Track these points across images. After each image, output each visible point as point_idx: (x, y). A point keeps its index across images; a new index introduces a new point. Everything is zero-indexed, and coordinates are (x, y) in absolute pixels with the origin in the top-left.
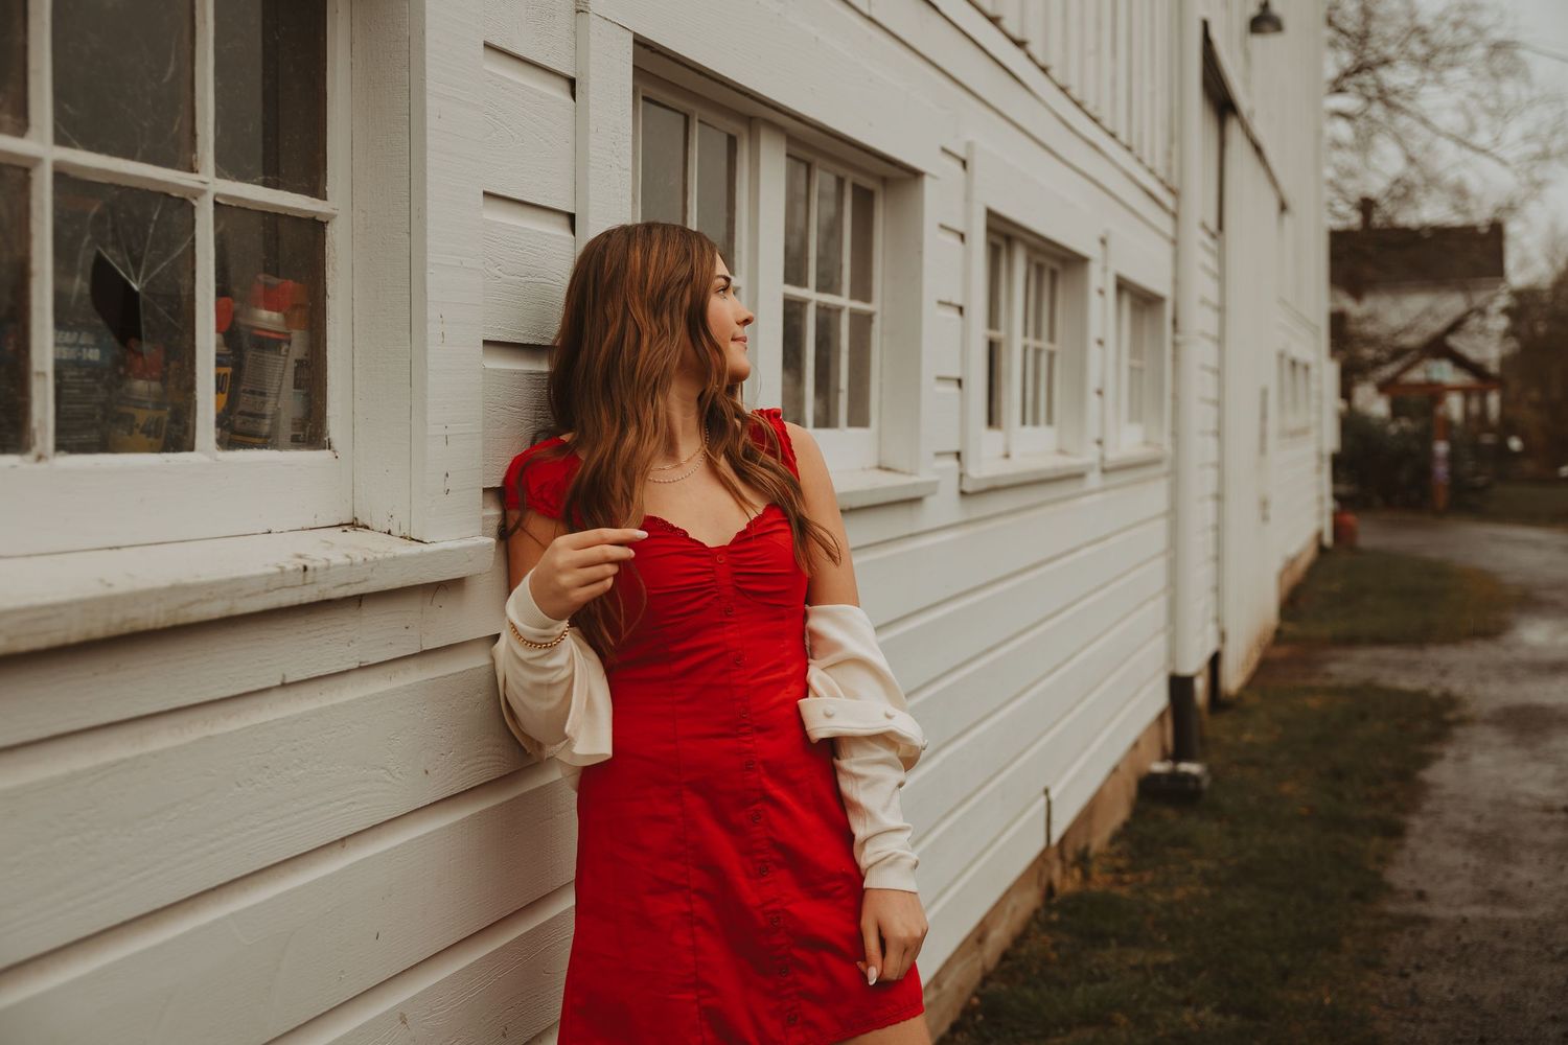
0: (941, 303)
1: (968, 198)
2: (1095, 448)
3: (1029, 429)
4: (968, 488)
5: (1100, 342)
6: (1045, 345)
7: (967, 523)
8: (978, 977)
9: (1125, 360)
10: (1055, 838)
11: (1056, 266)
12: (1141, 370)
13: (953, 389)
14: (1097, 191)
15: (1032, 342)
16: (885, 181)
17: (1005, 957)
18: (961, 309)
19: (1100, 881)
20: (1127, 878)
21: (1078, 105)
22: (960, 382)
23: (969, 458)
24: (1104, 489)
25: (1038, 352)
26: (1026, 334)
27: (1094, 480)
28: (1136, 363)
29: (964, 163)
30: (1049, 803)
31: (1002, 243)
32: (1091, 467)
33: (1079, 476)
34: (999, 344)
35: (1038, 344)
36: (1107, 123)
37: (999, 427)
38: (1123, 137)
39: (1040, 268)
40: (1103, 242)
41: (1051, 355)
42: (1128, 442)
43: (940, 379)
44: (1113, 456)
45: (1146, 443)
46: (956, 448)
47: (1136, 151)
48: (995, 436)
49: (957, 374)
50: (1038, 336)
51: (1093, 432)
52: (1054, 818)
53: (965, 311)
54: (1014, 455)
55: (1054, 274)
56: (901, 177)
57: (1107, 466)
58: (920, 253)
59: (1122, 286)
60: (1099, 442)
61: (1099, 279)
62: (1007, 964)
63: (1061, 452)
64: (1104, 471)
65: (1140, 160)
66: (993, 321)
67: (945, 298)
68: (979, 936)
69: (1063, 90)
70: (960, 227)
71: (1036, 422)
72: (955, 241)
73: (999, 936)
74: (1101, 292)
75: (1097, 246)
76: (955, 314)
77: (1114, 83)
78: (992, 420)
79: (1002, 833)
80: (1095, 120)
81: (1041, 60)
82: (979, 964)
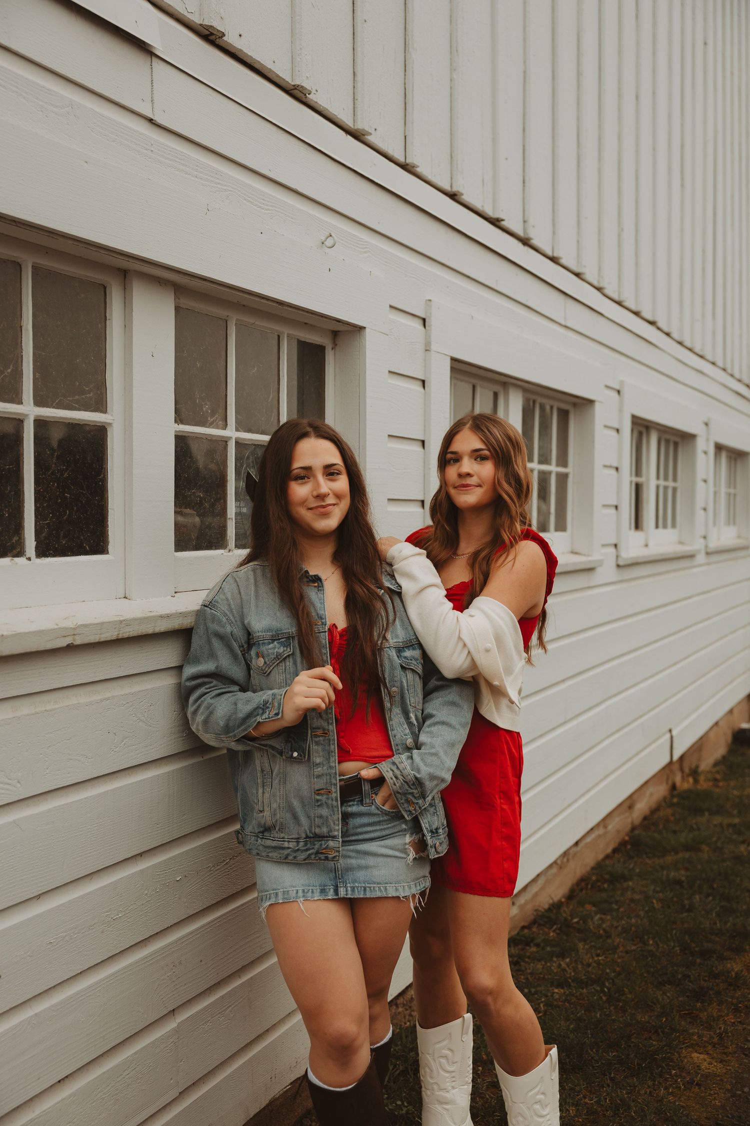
0: (605, 466)
1: (621, 410)
2: (702, 540)
3: (661, 530)
4: (621, 563)
5: (705, 481)
6: (671, 484)
7: (621, 581)
8: (629, 827)
9: (723, 489)
10: (676, 757)
11: (678, 439)
12: (735, 495)
13: (613, 511)
14: (702, 396)
15: (662, 483)
16: (575, 405)
17: (645, 818)
18: (617, 469)
19: (704, 784)
20: (721, 784)
21: (690, 350)
22: (616, 507)
23: (622, 546)
24: (708, 564)
25: (666, 488)
26: (658, 478)
27: (701, 558)
28: (732, 491)
29: (619, 392)
30: (672, 737)
31: (644, 431)
32: (699, 551)
33: (691, 556)
34: (642, 485)
35: (666, 483)
36: (710, 358)
37: (642, 530)
38: (720, 363)
39: (667, 441)
40: (707, 424)
41: (675, 490)
42: (726, 536)
43: (605, 506)
44: (713, 544)
45: (739, 537)
46: (614, 542)
47: (729, 371)
48: (639, 535)
49: (615, 503)
50: (666, 478)
51: (700, 530)
52: (675, 745)
53: (620, 470)
54: (651, 545)
55: (676, 444)
56: (583, 404)
57: (709, 550)
58: (593, 442)
59: (719, 448)
60: (705, 537)
61: (704, 446)
62: (646, 822)
63: (681, 543)
64: (708, 554)
65: (732, 376)
66: (638, 472)
67: (608, 464)
68: (629, 803)
69: (680, 343)
70: (616, 426)
71: (665, 527)
72: (614, 433)
73: (642, 807)
74: (705, 453)
75: (704, 427)
76: (613, 472)
77: (714, 333)
78: (638, 525)
79: (643, 750)
80: (701, 357)
81: (666, 329)
82: (629, 820)
